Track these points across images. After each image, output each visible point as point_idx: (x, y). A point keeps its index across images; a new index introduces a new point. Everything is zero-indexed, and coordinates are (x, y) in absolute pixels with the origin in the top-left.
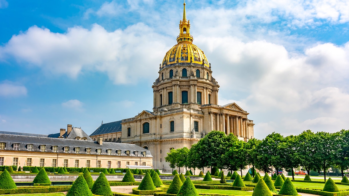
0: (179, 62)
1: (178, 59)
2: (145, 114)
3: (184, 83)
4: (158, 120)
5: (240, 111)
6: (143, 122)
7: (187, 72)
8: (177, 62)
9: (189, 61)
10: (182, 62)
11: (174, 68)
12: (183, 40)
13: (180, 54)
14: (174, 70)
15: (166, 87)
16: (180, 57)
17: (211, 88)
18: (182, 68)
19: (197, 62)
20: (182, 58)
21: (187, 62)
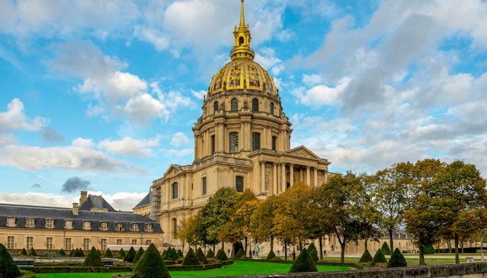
0: (228, 89)
1: (225, 84)
2: (174, 170)
3: (233, 121)
4: (188, 177)
5: (314, 158)
6: (172, 182)
7: (239, 104)
8: (225, 89)
9: (242, 87)
10: (231, 88)
11: (219, 99)
12: (238, 56)
13: (229, 76)
14: (220, 101)
15: (209, 129)
16: (228, 81)
17: (277, 127)
18: (230, 98)
19: (254, 88)
20: (232, 83)
21: (238, 87)
